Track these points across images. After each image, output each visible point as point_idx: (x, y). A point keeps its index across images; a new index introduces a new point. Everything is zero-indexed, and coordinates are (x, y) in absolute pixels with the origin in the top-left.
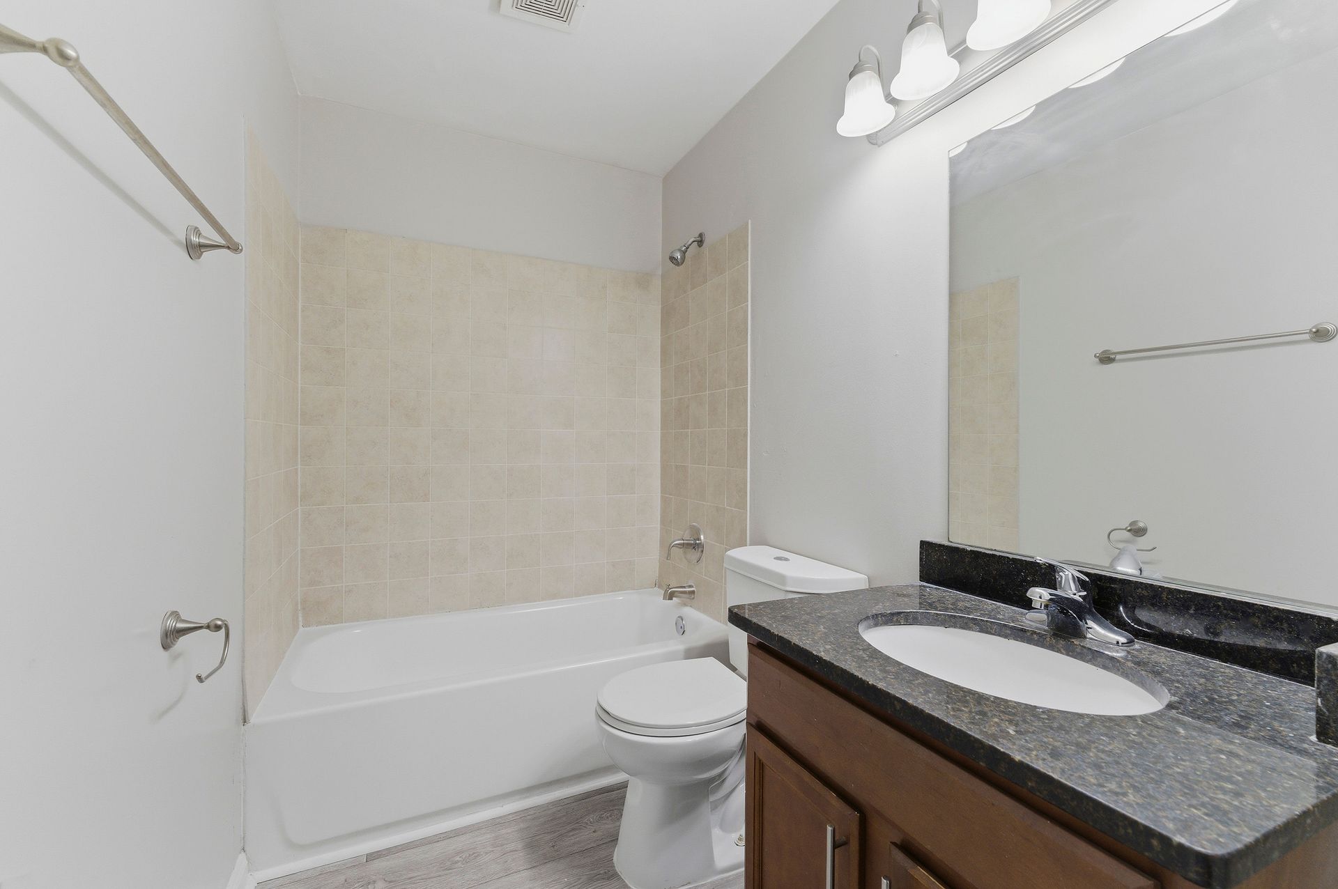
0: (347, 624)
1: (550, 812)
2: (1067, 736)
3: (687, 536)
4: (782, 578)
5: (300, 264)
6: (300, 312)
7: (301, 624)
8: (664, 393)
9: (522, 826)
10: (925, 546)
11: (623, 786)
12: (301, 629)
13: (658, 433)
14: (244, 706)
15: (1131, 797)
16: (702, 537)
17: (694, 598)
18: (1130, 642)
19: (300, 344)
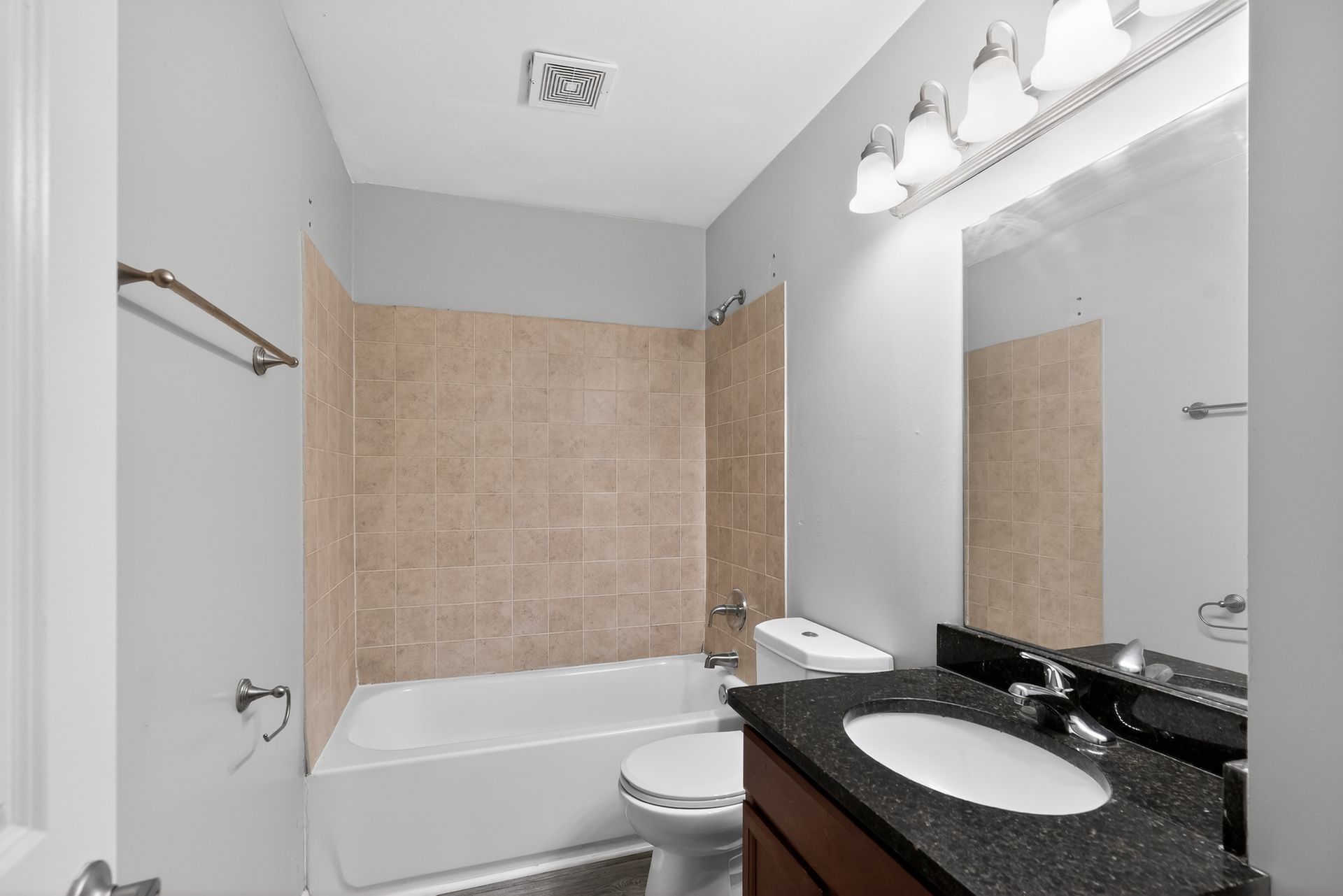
0: (398, 683)
1: (582, 873)
2: (978, 831)
3: (730, 602)
4: (803, 656)
5: (354, 341)
6: (354, 386)
7: (358, 681)
8: (709, 452)
9: (555, 885)
10: (942, 629)
11: (648, 855)
12: (358, 686)
13: (704, 494)
14: (306, 760)
15: (997, 887)
16: (745, 604)
17: (737, 667)
18: (1111, 741)
19: (354, 417)
